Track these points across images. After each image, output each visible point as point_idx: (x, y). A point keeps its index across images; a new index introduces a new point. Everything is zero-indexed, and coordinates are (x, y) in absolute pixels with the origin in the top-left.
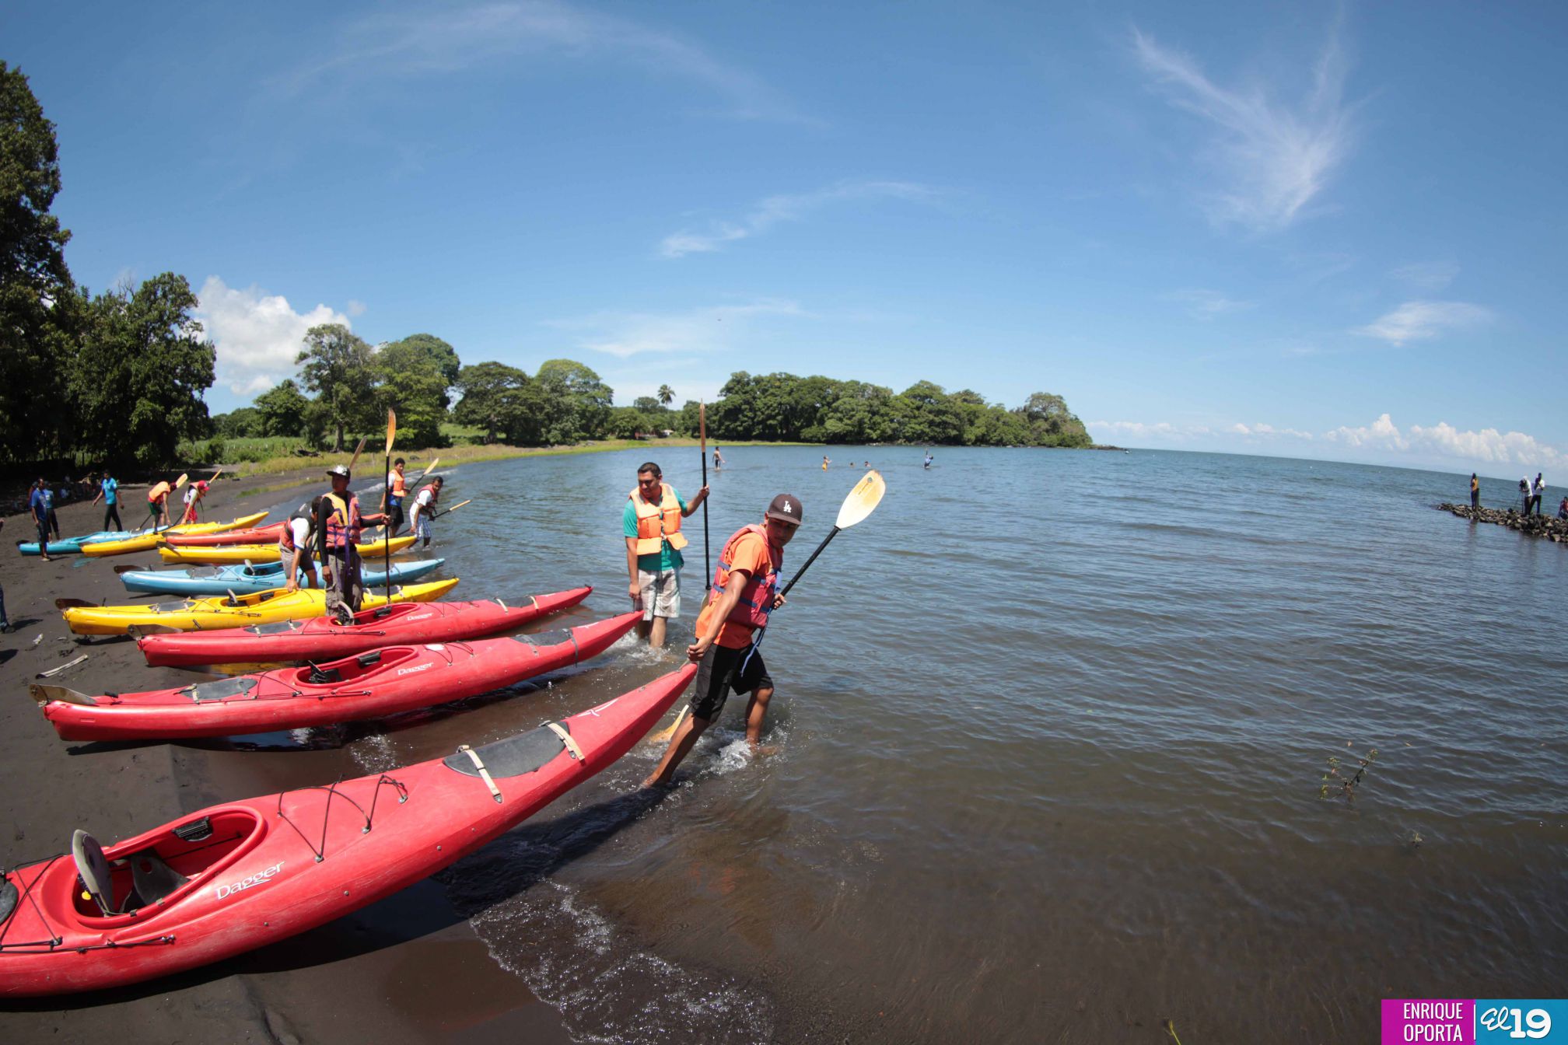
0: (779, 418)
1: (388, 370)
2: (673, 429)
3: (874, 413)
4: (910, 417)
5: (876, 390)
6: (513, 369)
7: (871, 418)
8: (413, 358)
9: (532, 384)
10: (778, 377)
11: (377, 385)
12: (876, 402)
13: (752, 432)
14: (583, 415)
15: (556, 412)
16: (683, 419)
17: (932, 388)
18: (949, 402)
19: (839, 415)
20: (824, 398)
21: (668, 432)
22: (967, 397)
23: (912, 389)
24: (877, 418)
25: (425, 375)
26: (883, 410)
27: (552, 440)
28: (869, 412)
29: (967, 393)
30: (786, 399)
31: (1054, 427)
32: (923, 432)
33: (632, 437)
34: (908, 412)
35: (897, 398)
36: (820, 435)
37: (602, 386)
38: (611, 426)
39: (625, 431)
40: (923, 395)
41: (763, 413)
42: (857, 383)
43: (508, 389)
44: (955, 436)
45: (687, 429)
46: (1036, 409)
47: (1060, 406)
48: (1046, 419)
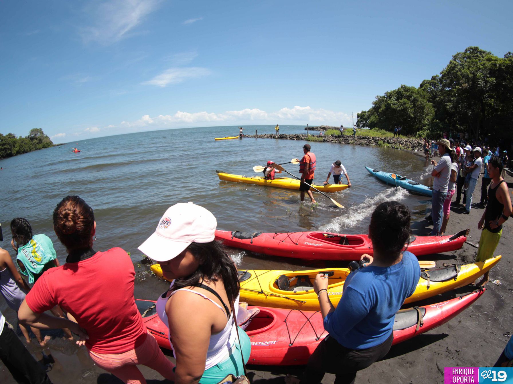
22: (10, 136)
29: (10, 134)
31: (40, 141)
44: (10, 153)
46: (33, 136)
47: (41, 133)
48: (37, 139)
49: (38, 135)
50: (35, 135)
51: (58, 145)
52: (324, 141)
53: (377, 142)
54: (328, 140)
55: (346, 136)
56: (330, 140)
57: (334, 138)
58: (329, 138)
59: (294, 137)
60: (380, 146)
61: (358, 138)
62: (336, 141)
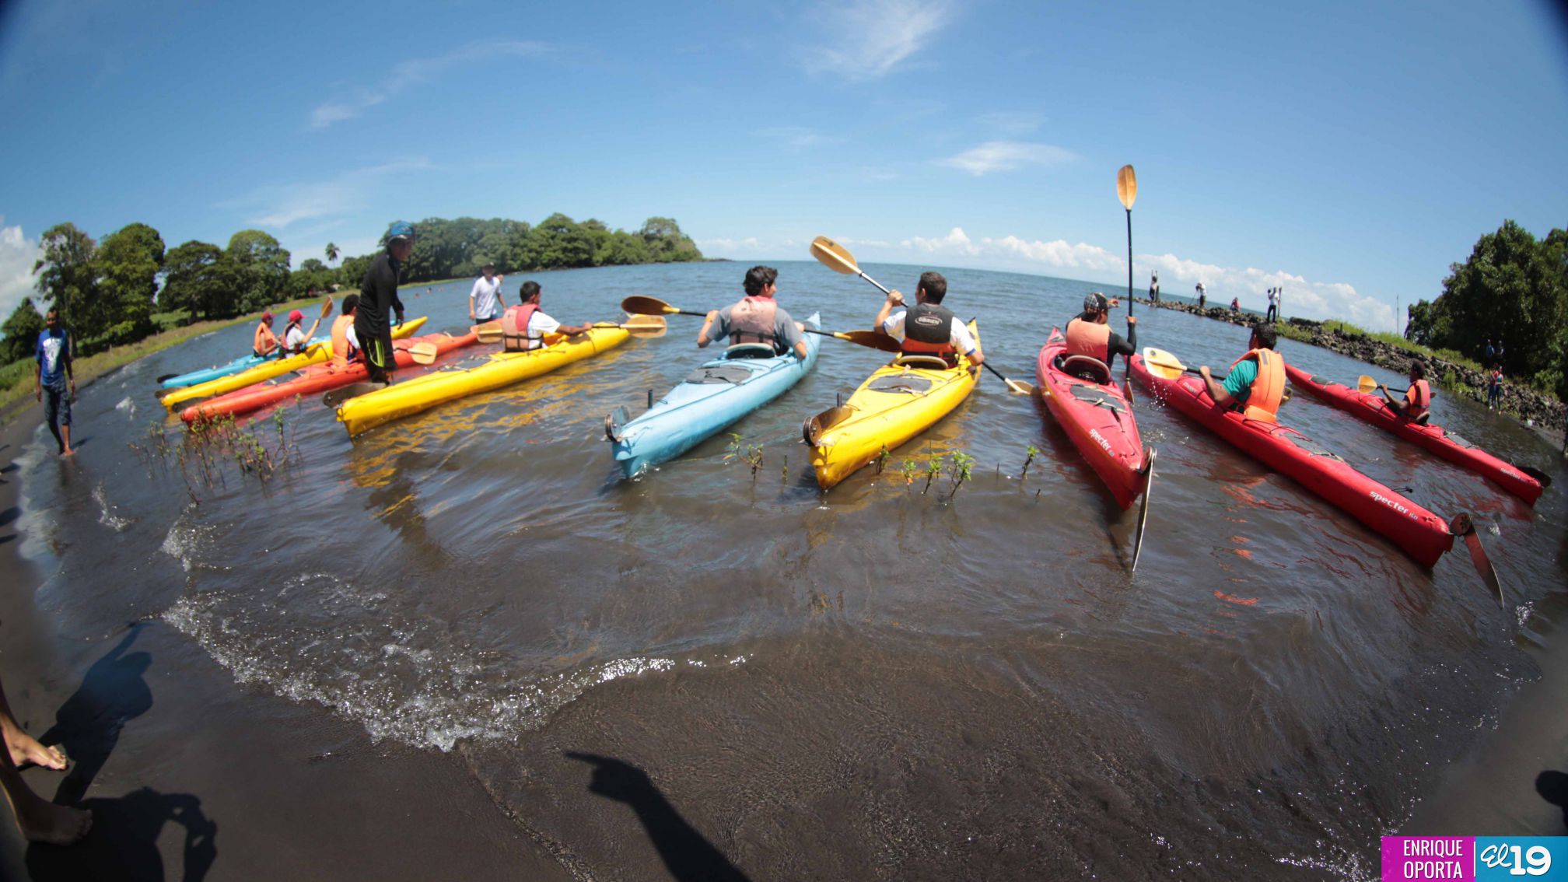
0: (432, 259)
1: (108, 264)
2: (340, 283)
3: (514, 246)
4: (546, 246)
5: (516, 225)
6: (209, 245)
7: (512, 250)
8: (129, 247)
9: (226, 256)
10: (430, 222)
11: (99, 281)
12: (516, 236)
13: (407, 275)
14: (267, 281)
15: (245, 282)
16: (348, 272)
17: (564, 219)
18: (579, 230)
19: (485, 250)
20: (470, 237)
21: (336, 286)
22: (592, 224)
23: (547, 221)
24: (518, 250)
25: (139, 263)
26: (523, 242)
27: (243, 310)
28: (510, 244)
29: (592, 222)
30: (438, 241)
31: (669, 245)
32: (558, 258)
33: (307, 297)
34: (544, 242)
35: (534, 231)
36: (468, 271)
37: (282, 251)
38: (289, 289)
39: (301, 291)
40: (556, 226)
41: (417, 257)
42: (499, 220)
43: (206, 266)
44: (586, 259)
45: (352, 282)
46: (651, 232)
47: (672, 228)
48: (661, 239)
49: (667, 233)
50: (659, 231)
51: (712, 261)
52: (1314, 342)
53: (1442, 373)
54: (1324, 342)
55: (1370, 340)
56: (1330, 342)
57: (1340, 339)
58: (1326, 337)
59: (1244, 320)
60: (1446, 386)
61: (1398, 353)
62: (1344, 348)
